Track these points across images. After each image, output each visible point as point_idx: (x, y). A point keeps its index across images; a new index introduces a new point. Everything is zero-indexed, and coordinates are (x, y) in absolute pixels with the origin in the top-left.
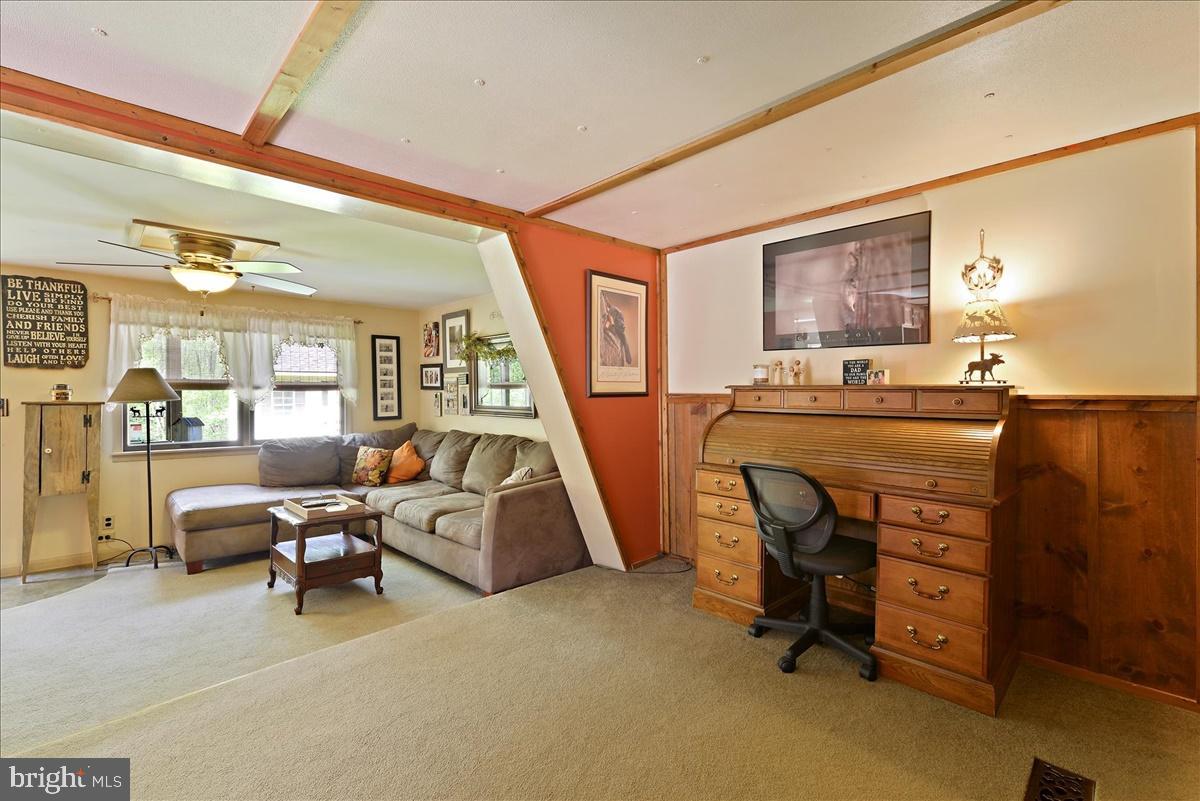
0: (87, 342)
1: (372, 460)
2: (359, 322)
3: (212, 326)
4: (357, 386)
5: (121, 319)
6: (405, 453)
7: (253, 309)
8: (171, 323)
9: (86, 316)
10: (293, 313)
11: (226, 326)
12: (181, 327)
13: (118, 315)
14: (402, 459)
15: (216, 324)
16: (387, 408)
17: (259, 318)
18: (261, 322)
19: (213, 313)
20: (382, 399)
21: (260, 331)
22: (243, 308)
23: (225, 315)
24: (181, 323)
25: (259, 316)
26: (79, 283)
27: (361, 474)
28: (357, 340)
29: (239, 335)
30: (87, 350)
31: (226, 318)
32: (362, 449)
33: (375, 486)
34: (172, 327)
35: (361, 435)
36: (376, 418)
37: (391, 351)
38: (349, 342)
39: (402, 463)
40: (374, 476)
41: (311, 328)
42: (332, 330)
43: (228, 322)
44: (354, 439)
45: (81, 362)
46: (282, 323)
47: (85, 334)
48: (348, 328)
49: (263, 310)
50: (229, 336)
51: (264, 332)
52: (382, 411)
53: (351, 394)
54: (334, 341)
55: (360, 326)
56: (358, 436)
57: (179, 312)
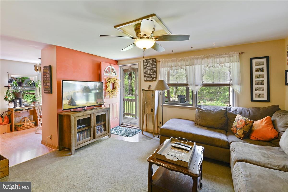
0: (156, 74)
1: (240, 123)
2: (242, 53)
3: (183, 65)
4: (240, 83)
5: (162, 66)
6: (264, 124)
7: (195, 56)
8: (173, 66)
9: (156, 67)
10: (210, 55)
11: (187, 64)
12: (175, 67)
13: (161, 66)
14: (260, 127)
15: (184, 64)
16: (259, 95)
17: (198, 59)
18: (199, 61)
19: (183, 60)
20: (256, 90)
21: (198, 64)
22: (192, 57)
23: (187, 60)
24: (175, 66)
25: (198, 58)
26: (155, 59)
27: (234, 129)
28: (241, 61)
29: (191, 67)
30: (156, 76)
31: (187, 61)
32: (238, 116)
33: (240, 138)
34: (173, 67)
35: (241, 108)
36: (252, 100)
37: (263, 65)
38: (236, 63)
39: (260, 130)
40: (240, 132)
41: (218, 60)
42: (227, 59)
43: (188, 63)
44: (236, 110)
45: (155, 79)
46: (206, 60)
47: (156, 72)
48: (236, 57)
49: (199, 56)
50: (188, 67)
51: (199, 64)
52: (256, 97)
53: (237, 88)
54: (228, 64)
55: (243, 55)
56: (239, 109)
57: (175, 62)
